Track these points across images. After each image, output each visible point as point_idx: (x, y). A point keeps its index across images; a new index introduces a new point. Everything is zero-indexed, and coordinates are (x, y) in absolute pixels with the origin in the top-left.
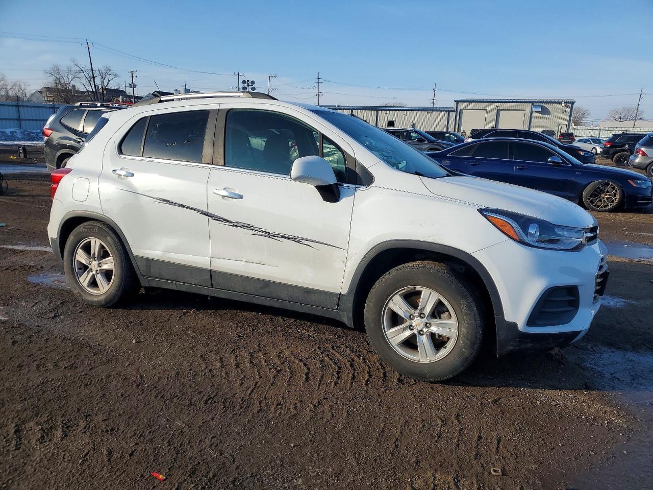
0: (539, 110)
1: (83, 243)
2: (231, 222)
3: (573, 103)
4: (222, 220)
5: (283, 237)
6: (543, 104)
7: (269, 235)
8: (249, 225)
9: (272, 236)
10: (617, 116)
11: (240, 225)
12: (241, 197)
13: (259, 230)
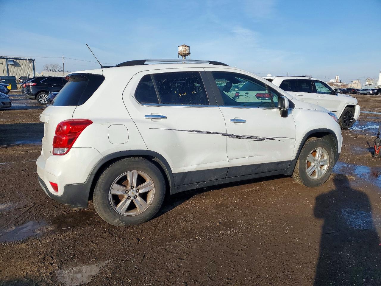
0: (13, 63)
1: (118, 180)
2: (240, 137)
3: (33, 60)
4: (235, 136)
5: (268, 139)
6: (14, 60)
7: (260, 139)
8: (250, 136)
9: (262, 139)
10: (49, 69)
11: (245, 137)
12: (244, 121)
13: (255, 137)
